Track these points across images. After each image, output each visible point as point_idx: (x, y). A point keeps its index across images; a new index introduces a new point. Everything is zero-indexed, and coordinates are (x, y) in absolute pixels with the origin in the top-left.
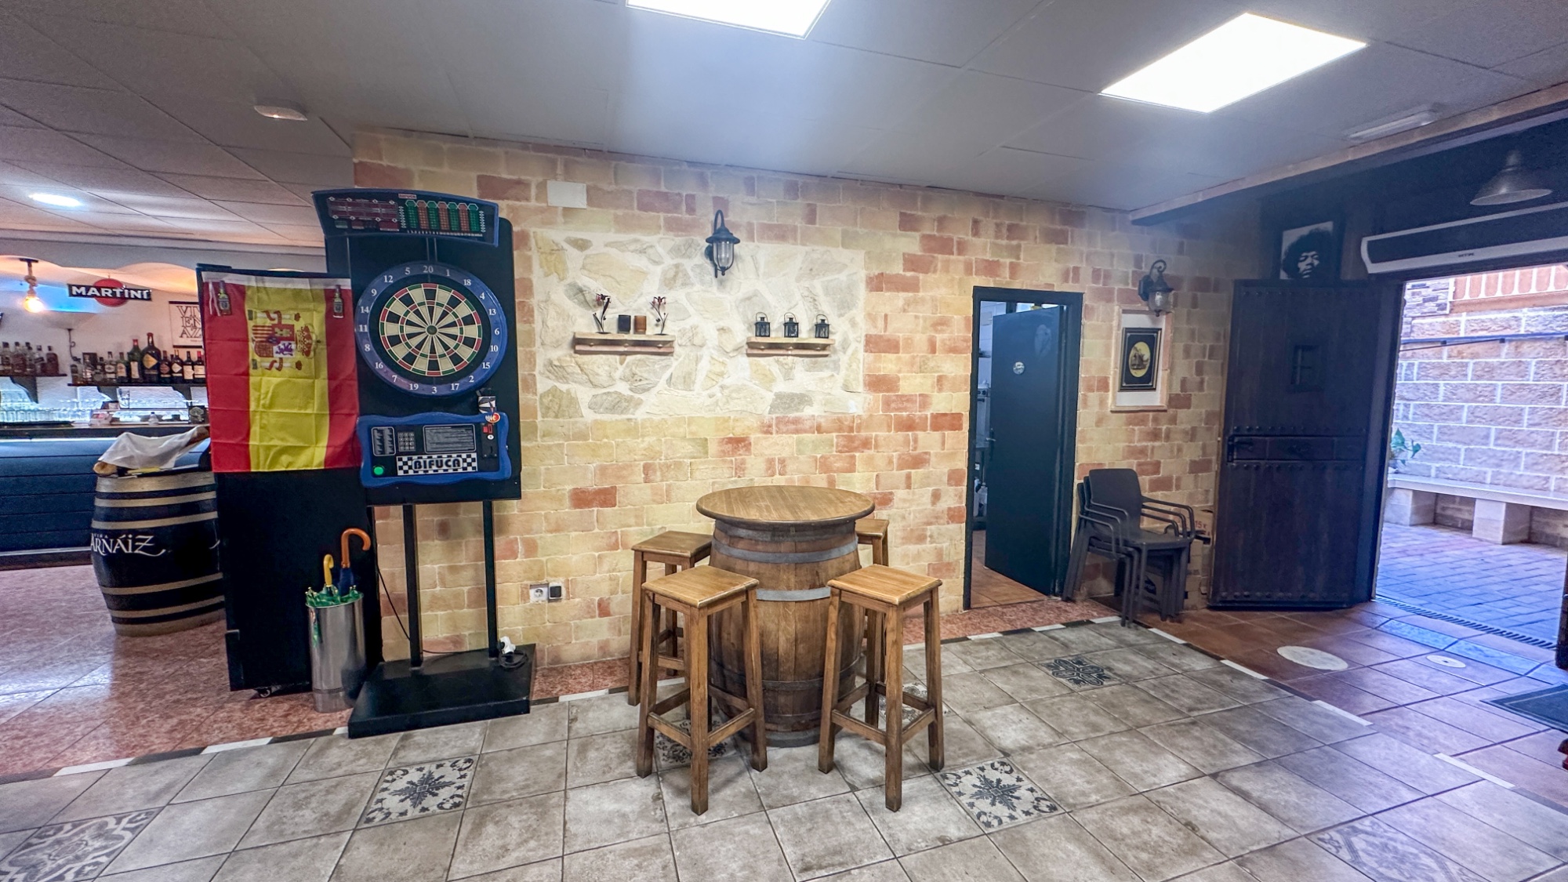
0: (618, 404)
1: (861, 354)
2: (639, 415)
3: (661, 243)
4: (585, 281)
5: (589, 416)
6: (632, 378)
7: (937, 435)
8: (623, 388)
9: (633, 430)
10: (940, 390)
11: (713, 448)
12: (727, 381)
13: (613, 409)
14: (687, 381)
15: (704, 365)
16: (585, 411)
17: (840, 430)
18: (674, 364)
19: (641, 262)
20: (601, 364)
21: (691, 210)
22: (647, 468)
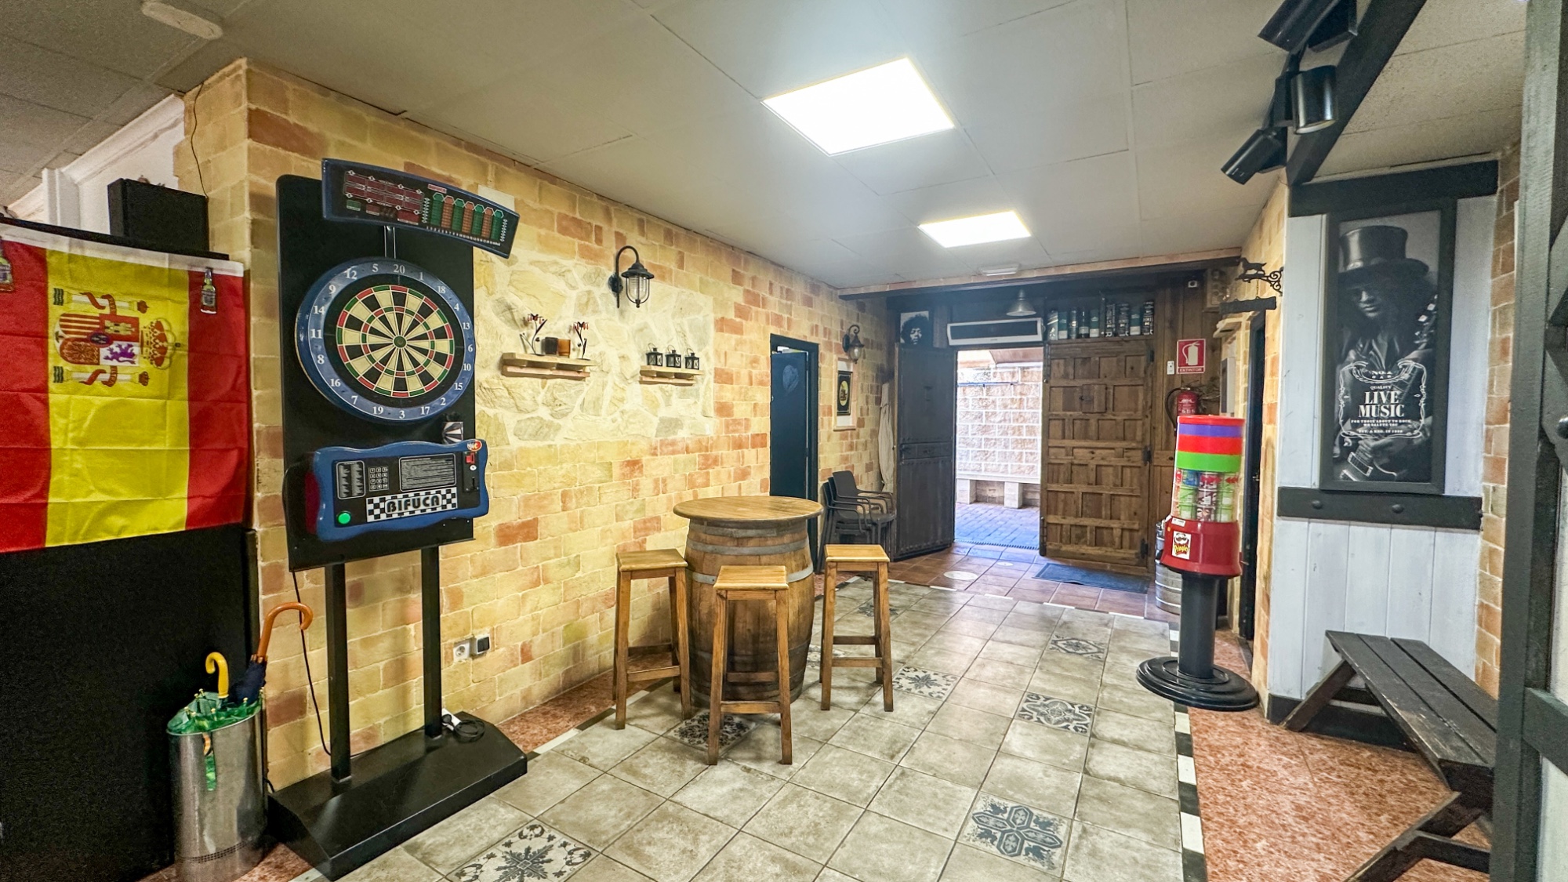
0: (542, 430)
1: (712, 385)
2: (558, 441)
3: (577, 268)
4: (512, 298)
5: (515, 443)
6: (553, 403)
7: (754, 451)
8: (544, 413)
9: (553, 456)
10: (755, 415)
11: (616, 471)
12: (627, 406)
13: (535, 436)
14: (596, 404)
15: (609, 390)
16: (512, 438)
17: (700, 450)
18: (587, 388)
19: (560, 285)
20: (527, 387)
21: (599, 241)
22: (565, 496)
